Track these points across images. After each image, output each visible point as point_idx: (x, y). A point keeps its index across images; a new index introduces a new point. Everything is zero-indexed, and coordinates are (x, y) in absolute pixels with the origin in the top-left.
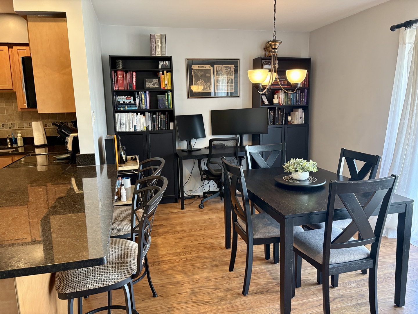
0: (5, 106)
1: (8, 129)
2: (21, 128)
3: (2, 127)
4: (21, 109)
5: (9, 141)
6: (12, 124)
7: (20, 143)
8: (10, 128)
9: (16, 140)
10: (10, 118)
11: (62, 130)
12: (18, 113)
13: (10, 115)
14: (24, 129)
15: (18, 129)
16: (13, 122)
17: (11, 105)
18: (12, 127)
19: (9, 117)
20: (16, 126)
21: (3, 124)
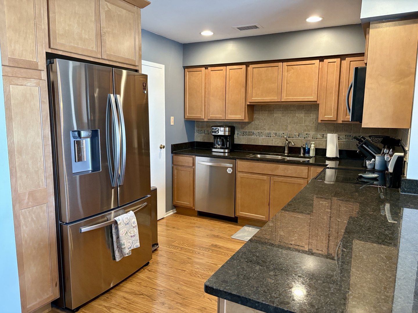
0: (304, 117)
1: (303, 139)
2: (315, 138)
3: (297, 136)
4: (321, 120)
5: (302, 151)
6: (307, 134)
7: (312, 153)
8: (305, 138)
9: (309, 149)
10: (306, 129)
11: (364, 145)
12: (314, 124)
13: (306, 126)
14: (318, 140)
15: (312, 139)
16: (308, 133)
17: (310, 116)
18: (306, 137)
19: (305, 128)
20: (311, 136)
21: (299, 134)
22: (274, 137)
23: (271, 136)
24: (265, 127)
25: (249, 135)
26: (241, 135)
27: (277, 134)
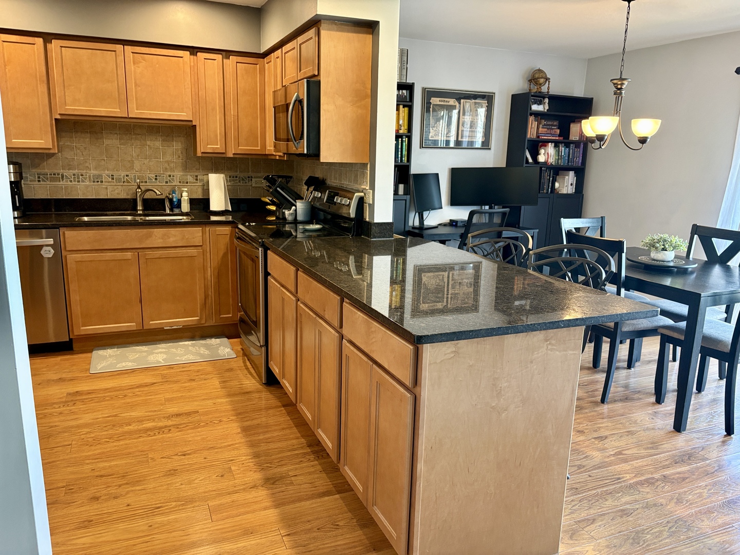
0: (161, 147)
1: (164, 184)
2: (183, 182)
3: (154, 180)
4: (202, 153)
5: (167, 204)
6: (170, 176)
7: (185, 207)
8: (167, 182)
9: (179, 201)
10: (168, 167)
11: (278, 189)
13: (168, 162)
14: (189, 184)
15: (179, 184)
16: (172, 174)
17: (171, 146)
18: (170, 181)
19: (166, 165)
20: (176, 179)
21: (156, 176)
22: (109, 182)
23: (102, 182)
24: (87, 165)
25: (52, 180)
26: (35, 181)
27: (115, 177)
